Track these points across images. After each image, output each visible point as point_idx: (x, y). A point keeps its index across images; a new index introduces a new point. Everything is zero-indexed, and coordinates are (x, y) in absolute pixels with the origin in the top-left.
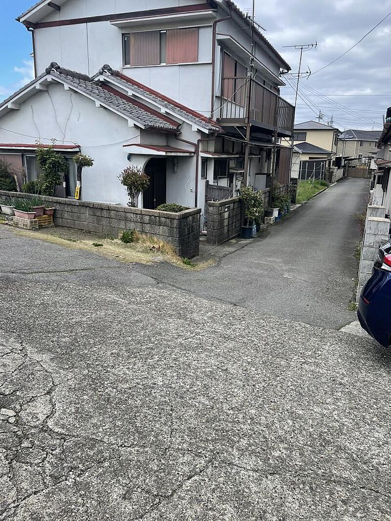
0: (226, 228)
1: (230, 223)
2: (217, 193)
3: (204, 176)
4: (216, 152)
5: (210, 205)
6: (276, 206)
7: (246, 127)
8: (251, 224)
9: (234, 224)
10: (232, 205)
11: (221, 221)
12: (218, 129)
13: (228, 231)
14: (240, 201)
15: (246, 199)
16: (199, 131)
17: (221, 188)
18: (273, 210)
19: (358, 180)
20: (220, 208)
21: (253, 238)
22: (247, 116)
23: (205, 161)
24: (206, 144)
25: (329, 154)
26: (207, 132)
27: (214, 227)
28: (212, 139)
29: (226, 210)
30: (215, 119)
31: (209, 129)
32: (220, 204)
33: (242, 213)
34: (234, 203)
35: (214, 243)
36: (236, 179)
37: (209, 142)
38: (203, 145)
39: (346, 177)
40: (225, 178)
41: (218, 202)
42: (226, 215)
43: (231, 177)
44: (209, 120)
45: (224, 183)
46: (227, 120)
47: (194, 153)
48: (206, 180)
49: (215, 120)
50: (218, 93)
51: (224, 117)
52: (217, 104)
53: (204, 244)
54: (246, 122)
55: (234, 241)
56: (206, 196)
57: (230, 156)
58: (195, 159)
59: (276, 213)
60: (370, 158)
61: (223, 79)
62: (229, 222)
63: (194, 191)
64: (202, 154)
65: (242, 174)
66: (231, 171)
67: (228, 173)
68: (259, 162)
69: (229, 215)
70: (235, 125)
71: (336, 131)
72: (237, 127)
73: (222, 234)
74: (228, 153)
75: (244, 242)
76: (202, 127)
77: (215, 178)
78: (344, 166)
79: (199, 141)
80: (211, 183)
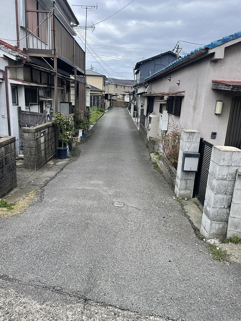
0: (43, 152)
1: (47, 146)
2: (30, 119)
3: (15, 102)
4: (25, 80)
5: (25, 131)
6: (80, 128)
7: (53, 58)
8: (65, 145)
9: (50, 147)
10: (47, 130)
11: (38, 146)
12: (26, 58)
13: (46, 154)
14: (54, 126)
15: (59, 124)
16: (6, 58)
17: (33, 114)
18: (78, 131)
19: (119, 108)
20: (36, 134)
21: (68, 157)
22: (53, 48)
23: (15, 88)
24: (14, 72)
25: (101, 91)
26: (14, 58)
27: (31, 152)
28: (21, 66)
29: (42, 135)
30: (21, 48)
31: (16, 56)
32: (35, 129)
33: (56, 136)
34: (48, 128)
35: (33, 168)
36: (46, 106)
37: (18, 69)
38: (11, 73)
39: (111, 107)
40: (36, 105)
41: (32, 128)
42: (42, 140)
43: (41, 104)
44: (16, 49)
45: (35, 109)
46: (33, 51)
47: (3, 79)
48: (17, 106)
49: (22, 50)
50: (22, 23)
51: (31, 47)
52: (22, 35)
53: (21, 170)
54: (53, 53)
55: (51, 163)
56: (19, 122)
57: (39, 85)
58: (4, 85)
59: (80, 134)
60: (124, 95)
61: (26, 11)
62: (45, 146)
63: (6, 117)
64: (10, 81)
65: (50, 102)
66: (41, 99)
67: (39, 100)
68: (62, 93)
69: (45, 139)
70: (43, 56)
71: (104, 78)
72: (44, 57)
73: (40, 158)
74: (37, 83)
75: (61, 162)
76: (9, 53)
77: (27, 104)
78: (110, 100)
79: (6, 68)
80: (23, 108)
